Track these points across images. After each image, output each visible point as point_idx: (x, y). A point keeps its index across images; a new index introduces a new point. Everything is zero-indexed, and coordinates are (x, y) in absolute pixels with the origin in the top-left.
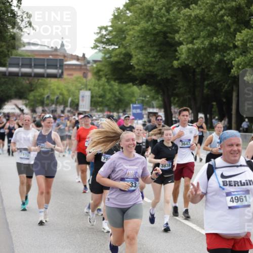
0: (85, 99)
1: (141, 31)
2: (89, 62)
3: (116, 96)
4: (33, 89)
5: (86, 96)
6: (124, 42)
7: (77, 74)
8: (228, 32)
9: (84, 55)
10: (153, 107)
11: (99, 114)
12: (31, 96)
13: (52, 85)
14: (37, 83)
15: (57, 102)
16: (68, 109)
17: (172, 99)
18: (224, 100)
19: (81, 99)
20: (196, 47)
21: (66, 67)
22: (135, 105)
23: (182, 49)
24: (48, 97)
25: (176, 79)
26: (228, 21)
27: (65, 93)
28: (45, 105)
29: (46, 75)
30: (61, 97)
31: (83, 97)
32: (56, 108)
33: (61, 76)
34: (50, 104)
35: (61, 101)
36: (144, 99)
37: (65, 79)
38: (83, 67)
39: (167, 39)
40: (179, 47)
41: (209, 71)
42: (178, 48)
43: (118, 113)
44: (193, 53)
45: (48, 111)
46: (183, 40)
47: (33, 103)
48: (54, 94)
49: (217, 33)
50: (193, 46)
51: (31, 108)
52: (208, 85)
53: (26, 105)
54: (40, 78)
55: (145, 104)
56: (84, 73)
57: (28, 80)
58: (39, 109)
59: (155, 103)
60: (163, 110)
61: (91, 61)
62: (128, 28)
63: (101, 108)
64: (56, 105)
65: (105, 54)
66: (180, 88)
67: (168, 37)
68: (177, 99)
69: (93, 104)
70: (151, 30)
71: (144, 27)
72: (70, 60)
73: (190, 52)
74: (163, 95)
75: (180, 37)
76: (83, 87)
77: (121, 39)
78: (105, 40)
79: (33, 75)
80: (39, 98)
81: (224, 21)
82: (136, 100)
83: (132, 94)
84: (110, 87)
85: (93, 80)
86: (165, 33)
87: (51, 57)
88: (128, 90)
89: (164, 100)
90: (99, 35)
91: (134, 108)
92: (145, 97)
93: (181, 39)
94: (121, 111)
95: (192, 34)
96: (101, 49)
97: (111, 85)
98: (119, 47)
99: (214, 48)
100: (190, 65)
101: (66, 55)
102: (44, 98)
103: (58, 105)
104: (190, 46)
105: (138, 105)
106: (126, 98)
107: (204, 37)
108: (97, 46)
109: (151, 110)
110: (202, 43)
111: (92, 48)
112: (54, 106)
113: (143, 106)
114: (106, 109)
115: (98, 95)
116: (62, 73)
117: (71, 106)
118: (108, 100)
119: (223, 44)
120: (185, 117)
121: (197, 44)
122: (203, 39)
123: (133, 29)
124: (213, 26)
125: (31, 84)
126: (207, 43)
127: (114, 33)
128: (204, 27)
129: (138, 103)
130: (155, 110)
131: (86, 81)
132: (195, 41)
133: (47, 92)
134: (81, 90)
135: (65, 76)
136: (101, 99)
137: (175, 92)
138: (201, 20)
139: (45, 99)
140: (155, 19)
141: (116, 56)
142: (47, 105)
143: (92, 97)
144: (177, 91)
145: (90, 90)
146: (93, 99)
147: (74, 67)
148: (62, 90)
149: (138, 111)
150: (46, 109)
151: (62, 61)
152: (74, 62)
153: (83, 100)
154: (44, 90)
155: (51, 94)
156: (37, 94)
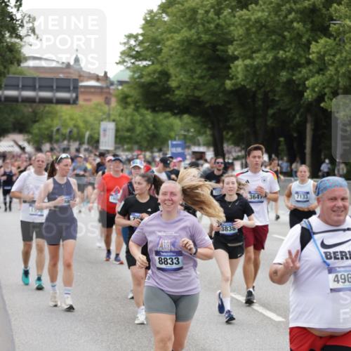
0: (107, 133)
1: (182, 42)
2: (112, 84)
3: (148, 130)
4: (37, 119)
5: (109, 129)
6: (159, 57)
7: (97, 100)
8: (299, 44)
9: (106, 73)
10: (199, 145)
11: (127, 153)
12: (35, 128)
13: (63, 114)
14: (43, 111)
15: (70, 137)
16: (85, 146)
17: (224, 133)
18: (295, 135)
19: (102, 133)
20: (255, 63)
21: (82, 90)
22: (174, 143)
23: (237, 66)
24: (58, 130)
25: (229, 106)
26: (299, 29)
27: (81, 125)
28: (54, 141)
29: (54, 101)
30: (75, 130)
31: (105, 130)
32: (69, 145)
33: (75, 101)
34: (61, 140)
35: (75, 136)
36: (186, 133)
37: (81, 106)
38: (105, 90)
39: (217, 53)
40: (233, 63)
41: (275, 96)
42: (232, 65)
43: (152, 152)
44: (252, 71)
45: (58, 150)
46: (239, 54)
47: (37, 139)
48: (65, 126)
49: (285, 44)
50: (251, 62)
51: (35, 145)
52: (274, 114)
53: (29, 142)
54: (47, 105)
55: (188, 141)
56: (106, 98)
57: (31, 107)
58: (47, 147)
59: (201, 139)
60: (212, 149)
61: (116, 82)
62: (165, 38)
63: (129, 146)
64: (69, 142)
65: (134, 72)
66: (235, 118)
67: (217, 50)
68: (230, 133)
69: (118, 140)
70: (195, 40)
71: (186, 36)
72: (87, 81)
73: (247, 71)
74: (212, 129)
75: (236, 50)
76: (104, 117)
77: (156, 53)
78: (134, 53)
79: (37, 100)
80: (46, 132)
81: (293, 29)
82: (176, 135)
83: (171, 128)
84: (141, 118)
85: (119, 107)
86: (214, 45)
87: (61, 76)
88: (165, 122)
89: (213, 135)
90: (127, 46)
91: (173, 146)
92: (188, 131)
93: (236, 53)
94: (155, 149)
95: (251, 46)
96: (129, 65)
97: (142, 115)
98: (153, 63)
99: (281, 64)
100: (248, 87)
101: (82, 73)
102: (52, 132)
103: (71, 141)
104: (248, 62)
105: (179, 142)
106: (163, 132)
107: (266, 50)
108: (124, 61)
109: (196, 149)
110: (264, 57)
111: (117, 63)
112: (66, 142)
113: (185, 143)
114: (136, 147)
115: (124, 128)
116: (77, 97)
117: (88, 143)
118: (138, 135)
119: (292, 59)
120: (257, 159)
121: (258, 59)
122: (265, 52)
123: (172, 38)
124: (280, 35)
125: (35, 113)
126: (270, 57)
127: (147, 44)
128: (268, 36)
129: (179, 139)
130: (202, 149)
131: (109, 110)
132: (254, 55)
133: (56, 124)
134: (102, 120)
135: (81, 102)
136: (129, 134)
137: (228, 124)
138: (262, 26)
139: (54, 133)
140: (200, 26)
141: (149, 75)
142: (57, 141)
143: (117, 131)
144: (231, 123)
145: (114, 121)
146: (118, 134)
147: (93, 90)
148: (77, 121)
149: (179, 150)
150: (55, 146)
151: (76, 81)
152: (93, 83)
153: (105, 135)
154: (52, 120)
155: (62, 126)
156: (44, 126)
